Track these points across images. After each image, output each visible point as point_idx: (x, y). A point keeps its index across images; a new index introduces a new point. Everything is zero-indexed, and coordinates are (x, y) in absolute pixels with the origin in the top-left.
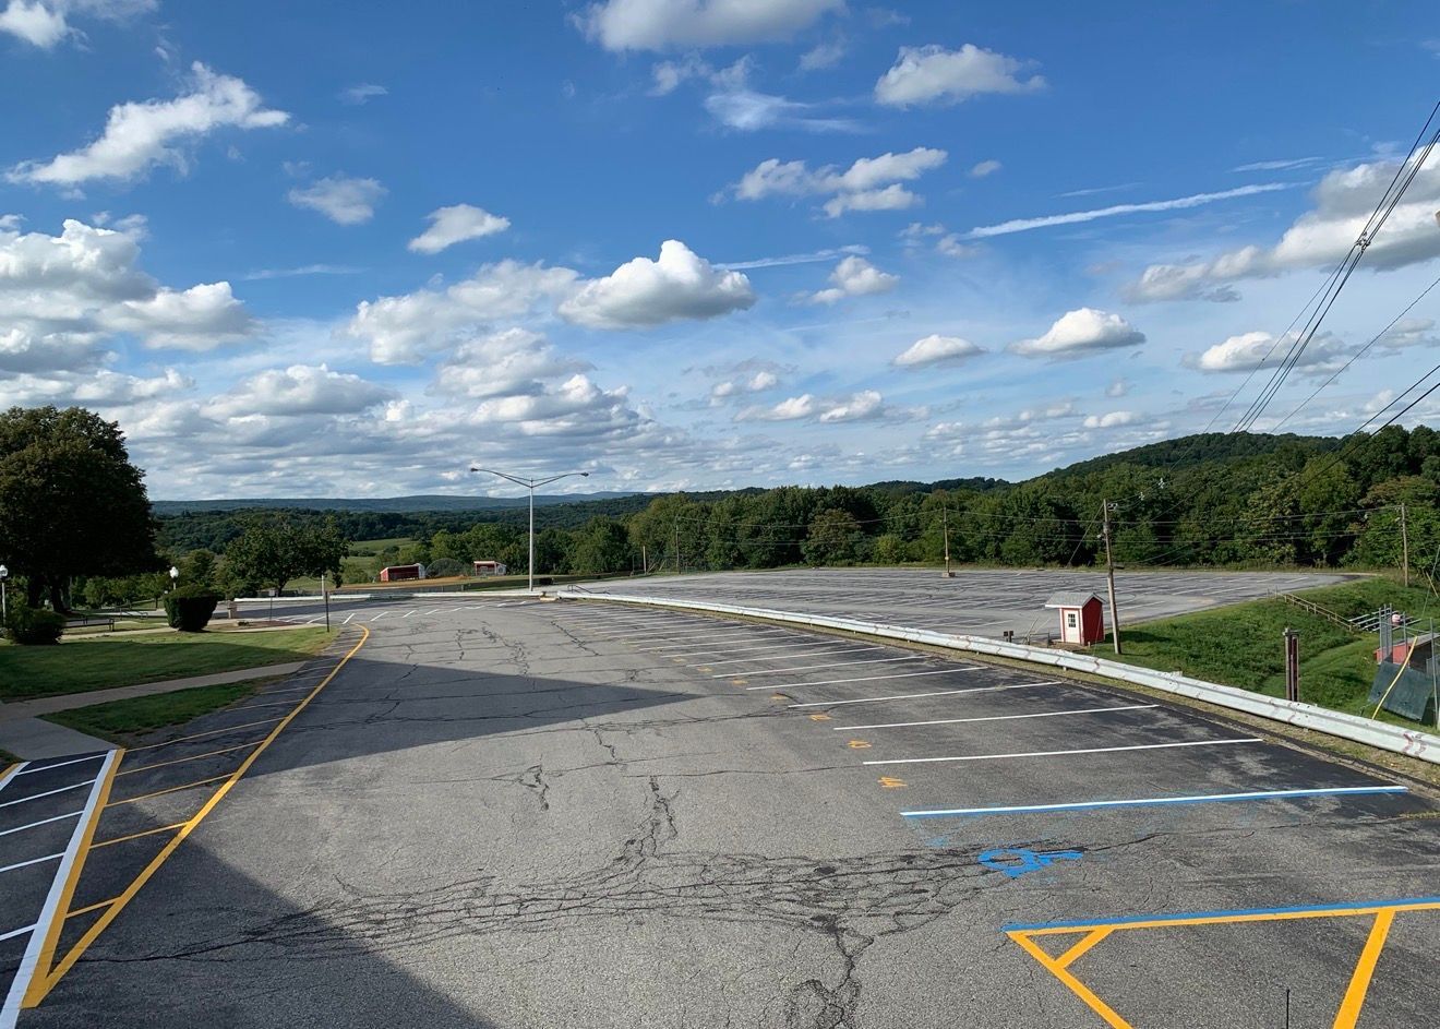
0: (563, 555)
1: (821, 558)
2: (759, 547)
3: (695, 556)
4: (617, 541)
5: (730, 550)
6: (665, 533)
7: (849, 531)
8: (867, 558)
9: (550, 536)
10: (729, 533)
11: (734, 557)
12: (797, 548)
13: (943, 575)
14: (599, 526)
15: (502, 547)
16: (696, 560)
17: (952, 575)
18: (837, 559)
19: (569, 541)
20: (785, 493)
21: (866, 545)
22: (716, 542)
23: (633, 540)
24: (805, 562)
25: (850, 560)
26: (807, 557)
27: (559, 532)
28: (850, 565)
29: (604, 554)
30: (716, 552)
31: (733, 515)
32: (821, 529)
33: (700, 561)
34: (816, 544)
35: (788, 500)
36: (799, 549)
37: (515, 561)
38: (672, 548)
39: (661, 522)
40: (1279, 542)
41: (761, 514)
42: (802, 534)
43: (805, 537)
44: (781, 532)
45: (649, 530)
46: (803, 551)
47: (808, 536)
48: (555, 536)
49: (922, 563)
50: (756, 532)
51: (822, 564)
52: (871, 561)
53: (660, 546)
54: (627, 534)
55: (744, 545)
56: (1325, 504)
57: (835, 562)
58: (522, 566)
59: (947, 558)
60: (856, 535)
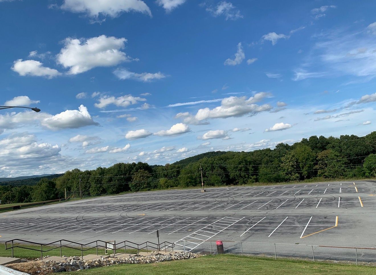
0: (29, 194)
1: (138, 188)
2: (112, 186)
3: (84, 191)
4: (51, 187)
5: (99, 188)
6: (71, 183)
7: (148, 177)
8: (156, 187)
9: (24, 188)
10: (99, 181)
11: (101, 191)
12: (128, 185)
13: (202, 191)
14: (44, 182)
15: (4, 193)
16: (86, 193)
17: (205, 191)
18: (144, 188)
19: (31, 189)
20: (121, 165)
21: (155, 182)
22: (93, 185)
23: (58, 187)
24: (131, 190)
25: (149, 188)
26: (132, 188)
27: (28, 186)
28: (149, 190)
29: (46, 193)
30: (94, 189)
31: (100, 174)
32: (136, 178)
33: (87, 193)
34: (135, 183)
35: (123, 167)
36: (129, 185)
37: (9, 198)
38: (74, 189)
39: (69, 179)
40: (294, 173)
41: (112, 174)
42: (129, 179)
43: (131, 181)
44: (120, 180)
45: (64, 182)
46: (130, 186)
47: (132, 180)
48: (26, 188)
49: (178, 187)
50: (110, 180)
51: (138, 191)
52: (157, 188)
53: (69, 189)
54: (55, 185)
55: (105, 186)
56: (307, 160)
57: (143, 189)
58: (12, 200)
59: (202, 184)
60: (151, 179)
